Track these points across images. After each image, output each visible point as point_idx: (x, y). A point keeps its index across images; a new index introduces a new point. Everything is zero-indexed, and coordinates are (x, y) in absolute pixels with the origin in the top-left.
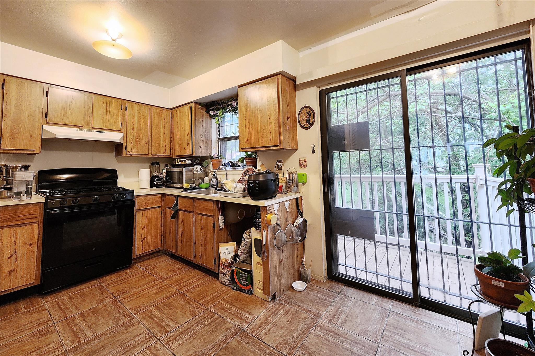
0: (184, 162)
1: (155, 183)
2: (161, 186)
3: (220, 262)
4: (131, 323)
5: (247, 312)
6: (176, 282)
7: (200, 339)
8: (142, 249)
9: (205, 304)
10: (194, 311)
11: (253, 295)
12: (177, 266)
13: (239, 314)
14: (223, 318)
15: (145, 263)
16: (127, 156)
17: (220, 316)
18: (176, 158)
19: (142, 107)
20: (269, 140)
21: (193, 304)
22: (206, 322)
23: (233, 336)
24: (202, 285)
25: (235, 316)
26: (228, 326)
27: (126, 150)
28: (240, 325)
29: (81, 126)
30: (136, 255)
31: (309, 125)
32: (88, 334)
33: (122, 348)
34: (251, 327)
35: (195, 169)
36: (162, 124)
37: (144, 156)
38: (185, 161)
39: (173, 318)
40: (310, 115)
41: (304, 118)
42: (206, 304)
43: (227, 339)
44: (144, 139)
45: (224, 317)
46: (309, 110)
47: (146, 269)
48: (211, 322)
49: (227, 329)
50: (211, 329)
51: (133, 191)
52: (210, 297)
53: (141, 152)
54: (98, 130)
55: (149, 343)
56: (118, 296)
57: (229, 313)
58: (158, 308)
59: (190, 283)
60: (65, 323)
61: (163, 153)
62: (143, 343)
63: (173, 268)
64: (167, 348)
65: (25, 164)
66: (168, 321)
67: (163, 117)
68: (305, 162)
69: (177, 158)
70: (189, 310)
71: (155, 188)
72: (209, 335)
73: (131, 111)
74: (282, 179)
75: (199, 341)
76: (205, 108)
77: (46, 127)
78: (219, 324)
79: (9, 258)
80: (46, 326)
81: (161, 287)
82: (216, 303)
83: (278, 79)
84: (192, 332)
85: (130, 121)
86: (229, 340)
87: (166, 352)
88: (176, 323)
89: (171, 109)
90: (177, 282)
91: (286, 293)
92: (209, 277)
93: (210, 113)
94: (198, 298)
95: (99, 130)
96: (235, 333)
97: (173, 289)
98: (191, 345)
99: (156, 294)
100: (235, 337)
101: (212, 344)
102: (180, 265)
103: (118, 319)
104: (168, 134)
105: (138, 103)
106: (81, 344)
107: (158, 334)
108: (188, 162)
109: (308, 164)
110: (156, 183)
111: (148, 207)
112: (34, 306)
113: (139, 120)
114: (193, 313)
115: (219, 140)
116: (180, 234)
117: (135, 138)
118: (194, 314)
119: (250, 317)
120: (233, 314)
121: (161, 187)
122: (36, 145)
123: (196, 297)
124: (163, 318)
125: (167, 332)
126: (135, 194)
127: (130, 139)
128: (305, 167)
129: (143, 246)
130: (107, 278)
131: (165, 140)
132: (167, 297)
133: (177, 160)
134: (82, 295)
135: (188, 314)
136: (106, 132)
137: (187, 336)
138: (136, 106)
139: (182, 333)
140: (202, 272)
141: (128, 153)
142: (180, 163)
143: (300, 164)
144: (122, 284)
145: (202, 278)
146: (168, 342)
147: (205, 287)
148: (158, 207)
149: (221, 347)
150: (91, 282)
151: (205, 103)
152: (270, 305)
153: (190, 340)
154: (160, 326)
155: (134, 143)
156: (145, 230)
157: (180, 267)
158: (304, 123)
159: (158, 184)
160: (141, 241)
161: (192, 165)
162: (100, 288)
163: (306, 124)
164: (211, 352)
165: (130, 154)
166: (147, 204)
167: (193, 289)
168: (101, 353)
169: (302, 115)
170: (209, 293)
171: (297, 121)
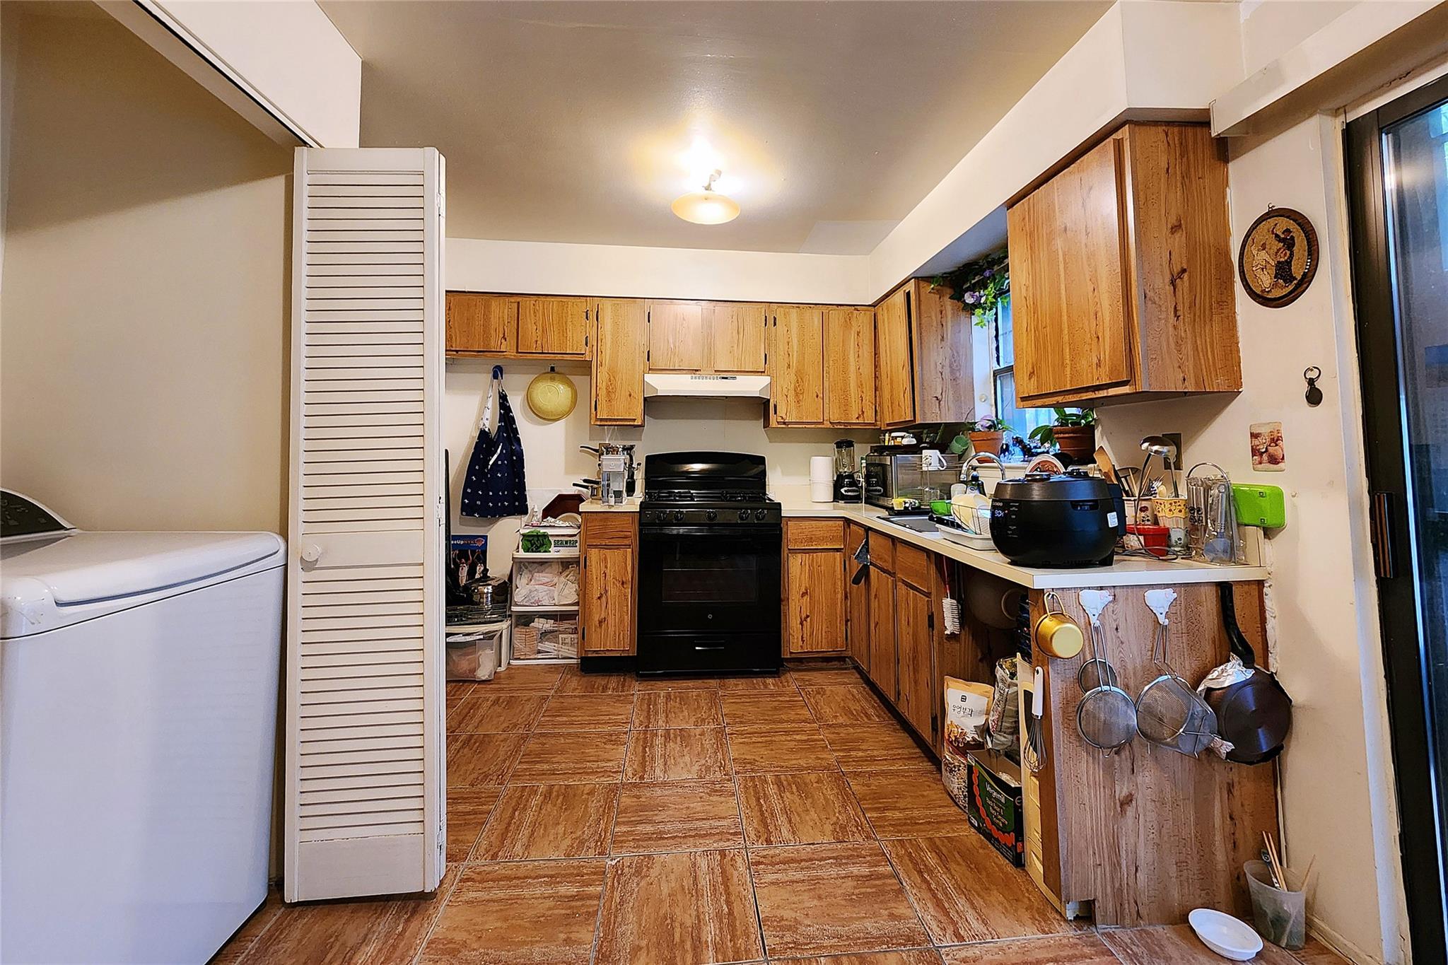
0: (899, 439)
1: (843, 490)
2: (855, 499)
3: (946, 730)
4: (722, 787)
5: (974, 908)
6: (844, 741)
7: (820, 898)
8: (803, 641)
9: (877, 825)
10: (843, 828)
11: (1024, 870)
12: (866, 706)
13: (949, 899)
14: (902, 884)
15: (808, 676)
16: (779, 426)
17: (896, 876)
18: (886, 431)
19: (808, 313)
20: (1094, 366)
21: (852, 812)
22: (855, 870)
23: (900, 944)
24: (898, 776)
25: (935, 896)
26: (901, 910)
27: (776, 413)
28: (934, 927)
29: (697, 370)
30: (791, 653)
31: (1291, 288)
32: (658, 772)
33: (687, 826)
34: (963, 954)
35: (923, 460)
36: (852, 347)
37: (813, 426)
38: (903, 437)
39: (795, 819)
40: (1289, 243)
41: (1263, 261)
42: (880, 826)
43: (880, 940)
44: (813, 386)
45: (904, 884)
46: (1283, 224)
47: (803, 689)
48: (867, 876)
49: (892, 917)
50: (857, 891)
51: (780, 504)
52: (898, 814)
53: (807, 418)
54: (725, 375)
55: (727, 844)
56: (730, 724)
57: (925, 880)
58: (778, 783)
59: (873, 760)
60: (642, 736)
61: (857, 418)
62: (720, 837)
63: (855, 707)
64: (750, 873)
65: (628, 444)
66: (782, 820)
67: (855, 329)
68: (1276, 440)
69: (888, 430)
70: (835, 819)
71: (841, 504)
72: (843, 902)
73: (784, 325)
74: (1168, 506)
75: (816, 902)
76: (950, 287)
77: (650, 378)
78: (881, 892)
79: (599, 598)
80: (620, 729)
81: (808, 740)
82: (905, 837)
83: (1119, 145)
84: (814, 873)
85: (782, 347)
86: (884, 946)
87: (746, 881)
88: (794, 833)
89: (874, 305)
90: (847, 744)
91: (1150, 929)
92: (925, 764)
93: (964, 301)
94: (869, 804)
95: (726, 373)
96: (910, 940)
97: (829, 757)
98: (795, 899)
99: (791, 751)
100: (903, 948)
101: (839, 928)
102: (873, 707)
103: (708, 769)
104: (868, 369)
105: (797, 305)
106: (641, 783)
107: (753, 836)
108: (909, 440)
109: (1287, 447)
110: (845, 491)
111: (812, 545)
112: (622, 691)
113: (802, 343)
114: (841, 833)
115: (995, 374)
116: (872, 626)
117: (793, 385)
118: (840, 835)
119: (977, 925)
120: (931, 890)
121: (857, 503)
122: (637, 412)
123: (868, 798)
124: (778, 807)
125: (768, 841)
126: (785, 512)
127: (784, 388)
128: (1274, 460)
129: (805, 636)
130: (731, 682)
131: (860, 385)
132: (808, 768)
133: (887, 435)
134: (683, 700)
135: (828, 828)
136: (740, 378)
137: (799, 876)
138: (794, 313)
139: (793, 861)
140: (916, 743)
141: (780, 420)
142: (892, 443)
143: (1255, 451)
144: (748, 704)
145: (908, 759)
146: (759, 863)
147: (902, 783)
148: (838, 550)
149: (855, 950)
150: (706, 681)
151: (945, 273)
152: (1065, 934)
153: (800, 887)
154: (763, 821)
155: (792, 398)
156: (807, 598)
157: (871, 711)
158: (1265, 280)
159: (849, 494)
160: (799, 622)
161: (915, 450)
162: (714, 700)
163: (1275, 285)
164: (826, 943)
165: (784, 423)
166: (811, 540)
167: (871, 774)
168: (656, 815)
169: (1255, 252)
170: (901, 804)
171: (1237, 278)
